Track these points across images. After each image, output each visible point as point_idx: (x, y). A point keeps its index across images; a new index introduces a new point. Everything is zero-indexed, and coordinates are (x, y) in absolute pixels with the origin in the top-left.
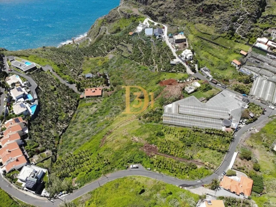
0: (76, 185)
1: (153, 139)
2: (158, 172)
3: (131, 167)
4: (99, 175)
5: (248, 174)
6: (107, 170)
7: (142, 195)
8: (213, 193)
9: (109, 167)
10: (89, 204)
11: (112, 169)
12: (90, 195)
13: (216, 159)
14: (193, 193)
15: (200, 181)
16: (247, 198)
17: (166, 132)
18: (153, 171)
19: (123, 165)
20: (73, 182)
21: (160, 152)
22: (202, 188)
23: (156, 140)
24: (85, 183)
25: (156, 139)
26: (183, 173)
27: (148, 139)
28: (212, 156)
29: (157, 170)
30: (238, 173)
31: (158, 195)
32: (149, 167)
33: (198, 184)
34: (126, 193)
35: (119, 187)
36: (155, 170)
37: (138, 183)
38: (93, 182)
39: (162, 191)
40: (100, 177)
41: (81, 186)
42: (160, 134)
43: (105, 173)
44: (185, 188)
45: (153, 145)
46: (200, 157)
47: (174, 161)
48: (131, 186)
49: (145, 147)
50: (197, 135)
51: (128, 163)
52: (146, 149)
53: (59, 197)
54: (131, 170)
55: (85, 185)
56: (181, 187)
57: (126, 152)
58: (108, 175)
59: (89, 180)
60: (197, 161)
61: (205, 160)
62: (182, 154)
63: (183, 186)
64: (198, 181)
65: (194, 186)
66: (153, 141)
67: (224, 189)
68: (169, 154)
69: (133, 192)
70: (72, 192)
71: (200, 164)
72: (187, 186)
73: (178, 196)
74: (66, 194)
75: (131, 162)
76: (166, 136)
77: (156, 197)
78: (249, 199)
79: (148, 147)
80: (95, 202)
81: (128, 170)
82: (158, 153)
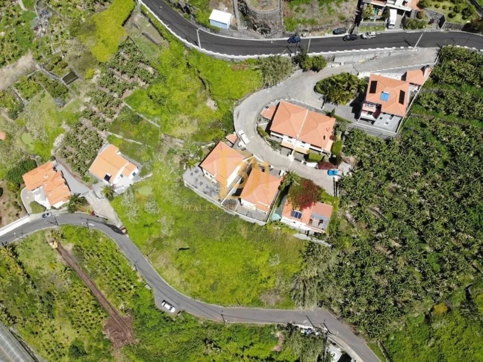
0: (278, 334)
1: (98, 351)
2: (138, 274)
3: (173, 310)
4: (233, 328)
5: (17, 193)
6: (215, 328)
7: (187, 247)
8: (89, 196)
9: (210, 333)
10: (269, 278)
11: (207, 328)
12: (262, 298)
13: (33, 245)
14: (116, 211)
15: (90, 224)
16: (55, 161)
17: (62, 351)
18: (143, 280)
19: (186, 321)
20: (280, 342)
21: (106, 312)
22: (97, 213)
23: (94, 344)
24: (262, 329)
25: (91, 347)
26: (102, 249)
27: (107, 357)
28: (34, 252)
29: (138, 278)
30: (27, 205)
31: (164, 232)
32: (147, 290)
33: (96, 221)
34: (208, 263)
35: (212, 282)
36: (140, 280)
37: (181, 269)
38: (248, 323)
39: (155, 236)
40: (233, 325)
41: (271, 326)
42: (78, 350)
43: (222, 326)
44: (118, 226)
45: (107, 337)
46: (53, 263)
47: (97, 281)
48: (193, 271)
49: (123, 341)
51: (174, 320)
52: (125, 335)
53: (312, 328)
54: (178, 305)
55: (262, 324)
56: (124, 231)
57: (165, 352)
58: (218, 319)
59: (253, 330)
60: (65, 260)
61: (49, 253)
62: (76, 286)
63: (119, 231)
64: (93, 225)
65: (105, 222)
66: (101, 346)
67: (70, 191)
68: (95, 299)
69: (198, 259)
70: (289, 325)
71: (63, 252)
72: (114, 228)
73: (139, 217)
74: (300, 326)
75: (168, 319)
76: (69, 344)
77: (169, 230)
78: (54, 158)
79: (118, 338)
80: (259, 278)
81: (182, 308)
82: (111, 312)
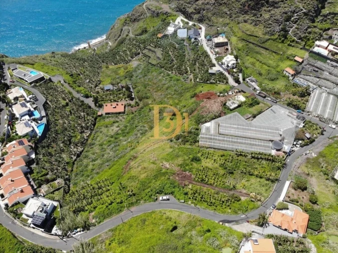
0: (94, 221)
1: (187, 165)
2: (193, 205)
3: (161, 198)
4: (122, 209)
5: (303, 208)
6: (132, 203)
7: (173, 232)
8: (260, 230)
9: (134, 199)
10: (110, 244)
11: (137, 201)
12: (111, 234)
13: (264, 189)
14: (236, 231)
15: (244, 216)
16: (301, 236)
17: (203, 157)
18: (188, 204)
19: (150, 197)
20: (91, 217)
21: (196, 181)
22: (246, 224)
23: (191, 166)
24: (104, 218)
25: (192, 165)
26: (224, 207)
27: (181, 165)
28: (259, 186)
29: (192, 203)
30: (290, 206)
31: (194, 232)
32: (182, 199)
33: (242, 219)
34: (155, 231)
35: (147, 223)
36: (190, 202)
37: (170, 219)
38: (114, 217)
39: (198, 228)
40: (123, 211)
41: (100, 223)
42: (196, 160)
43: (129, 206)
44: (227, 224)
45: (187, 172)
46: (244, 187)
47: (213, 191)
48: (161, 222)
49: (178, 174)
50: (240, 161)
51: (157, 194)
52: (179, 177)
53: (74, 236)
54: (160, 203)
55: (105, 221)
56: (221, 223)
57: (154, 181)
58: (133, 209)
59: (110, 214)
60: (240, 192)
61: (250, 190)
62: (222, 184)
63: (224, 221)
64: (242, 216)
65: (237, 222)
66: (187, 168)
67: (274, 225)
68: (206, 184)
69: (162, 229)
70: (88, 229)
71: (245, 195)
72: (229, 222)
73: (218, 234)
74: (82, 232)
75: (160, 192)
76: (203, 161)
77: (191, 235)
78: (304, 237)
79: (182, 174)
80: (116, 241)
81: (157, 202)
82: (194, 182)
